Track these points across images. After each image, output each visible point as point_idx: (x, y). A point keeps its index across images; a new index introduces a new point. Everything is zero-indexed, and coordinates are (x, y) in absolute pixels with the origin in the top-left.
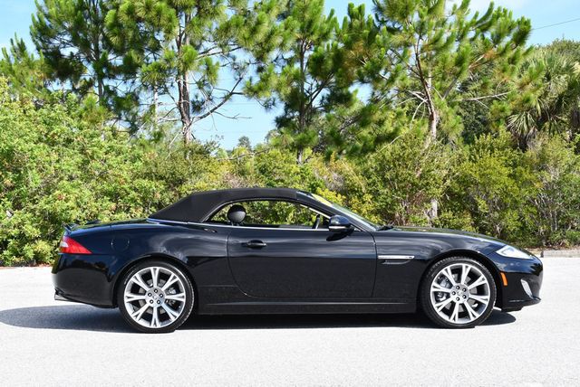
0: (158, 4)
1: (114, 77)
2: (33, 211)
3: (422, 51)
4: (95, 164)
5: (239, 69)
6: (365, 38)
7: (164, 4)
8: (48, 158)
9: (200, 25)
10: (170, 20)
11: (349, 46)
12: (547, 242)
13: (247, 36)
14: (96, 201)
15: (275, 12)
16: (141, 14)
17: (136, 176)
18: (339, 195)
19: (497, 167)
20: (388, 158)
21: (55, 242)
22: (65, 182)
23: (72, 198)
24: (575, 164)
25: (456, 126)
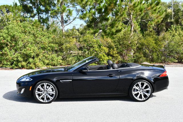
1: (42, 14)
2: (21, 53)
3: (130, 7)
4: (38, 39)
5: (78, 11)
6: (114, 3)
8: (24, 38)
11: (109, 5)
12: (164, 61)
13: (80, 2)
14: (38, 50)
17: (50, 43)
18: (107, 48)
19: (151, 40)
20: (121, 38)
21: (27, 62)
22: (30, 45)
23: (32, 50)
24: (173, 40)
25: (138, 28)
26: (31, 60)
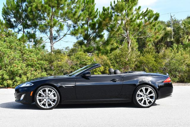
0: (46, 5)
2: (6, 70)
3: (127, 22)
5: (69, 26)
6: (109, 18)
7: (47, 5)
9: (58, 12)
10: (49, 10)
11: (104, 20)
13: (72, 16)
14: (26, 67)
15: (81, 9)
16: (40, 8)
17: (38, 60)
18: (103, 66)
19: (150, 58)
20: (118, 55)
21: (13, 81)
22: (17, 61)
23: (19, 66)
24: (174, 57)
25: (136, 45)
26: (17, 78)
